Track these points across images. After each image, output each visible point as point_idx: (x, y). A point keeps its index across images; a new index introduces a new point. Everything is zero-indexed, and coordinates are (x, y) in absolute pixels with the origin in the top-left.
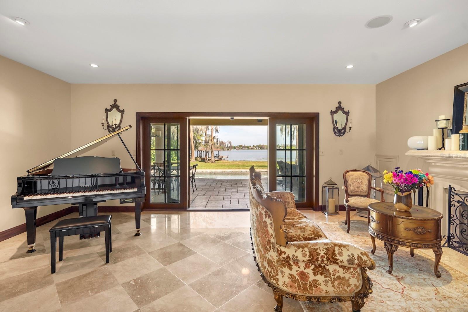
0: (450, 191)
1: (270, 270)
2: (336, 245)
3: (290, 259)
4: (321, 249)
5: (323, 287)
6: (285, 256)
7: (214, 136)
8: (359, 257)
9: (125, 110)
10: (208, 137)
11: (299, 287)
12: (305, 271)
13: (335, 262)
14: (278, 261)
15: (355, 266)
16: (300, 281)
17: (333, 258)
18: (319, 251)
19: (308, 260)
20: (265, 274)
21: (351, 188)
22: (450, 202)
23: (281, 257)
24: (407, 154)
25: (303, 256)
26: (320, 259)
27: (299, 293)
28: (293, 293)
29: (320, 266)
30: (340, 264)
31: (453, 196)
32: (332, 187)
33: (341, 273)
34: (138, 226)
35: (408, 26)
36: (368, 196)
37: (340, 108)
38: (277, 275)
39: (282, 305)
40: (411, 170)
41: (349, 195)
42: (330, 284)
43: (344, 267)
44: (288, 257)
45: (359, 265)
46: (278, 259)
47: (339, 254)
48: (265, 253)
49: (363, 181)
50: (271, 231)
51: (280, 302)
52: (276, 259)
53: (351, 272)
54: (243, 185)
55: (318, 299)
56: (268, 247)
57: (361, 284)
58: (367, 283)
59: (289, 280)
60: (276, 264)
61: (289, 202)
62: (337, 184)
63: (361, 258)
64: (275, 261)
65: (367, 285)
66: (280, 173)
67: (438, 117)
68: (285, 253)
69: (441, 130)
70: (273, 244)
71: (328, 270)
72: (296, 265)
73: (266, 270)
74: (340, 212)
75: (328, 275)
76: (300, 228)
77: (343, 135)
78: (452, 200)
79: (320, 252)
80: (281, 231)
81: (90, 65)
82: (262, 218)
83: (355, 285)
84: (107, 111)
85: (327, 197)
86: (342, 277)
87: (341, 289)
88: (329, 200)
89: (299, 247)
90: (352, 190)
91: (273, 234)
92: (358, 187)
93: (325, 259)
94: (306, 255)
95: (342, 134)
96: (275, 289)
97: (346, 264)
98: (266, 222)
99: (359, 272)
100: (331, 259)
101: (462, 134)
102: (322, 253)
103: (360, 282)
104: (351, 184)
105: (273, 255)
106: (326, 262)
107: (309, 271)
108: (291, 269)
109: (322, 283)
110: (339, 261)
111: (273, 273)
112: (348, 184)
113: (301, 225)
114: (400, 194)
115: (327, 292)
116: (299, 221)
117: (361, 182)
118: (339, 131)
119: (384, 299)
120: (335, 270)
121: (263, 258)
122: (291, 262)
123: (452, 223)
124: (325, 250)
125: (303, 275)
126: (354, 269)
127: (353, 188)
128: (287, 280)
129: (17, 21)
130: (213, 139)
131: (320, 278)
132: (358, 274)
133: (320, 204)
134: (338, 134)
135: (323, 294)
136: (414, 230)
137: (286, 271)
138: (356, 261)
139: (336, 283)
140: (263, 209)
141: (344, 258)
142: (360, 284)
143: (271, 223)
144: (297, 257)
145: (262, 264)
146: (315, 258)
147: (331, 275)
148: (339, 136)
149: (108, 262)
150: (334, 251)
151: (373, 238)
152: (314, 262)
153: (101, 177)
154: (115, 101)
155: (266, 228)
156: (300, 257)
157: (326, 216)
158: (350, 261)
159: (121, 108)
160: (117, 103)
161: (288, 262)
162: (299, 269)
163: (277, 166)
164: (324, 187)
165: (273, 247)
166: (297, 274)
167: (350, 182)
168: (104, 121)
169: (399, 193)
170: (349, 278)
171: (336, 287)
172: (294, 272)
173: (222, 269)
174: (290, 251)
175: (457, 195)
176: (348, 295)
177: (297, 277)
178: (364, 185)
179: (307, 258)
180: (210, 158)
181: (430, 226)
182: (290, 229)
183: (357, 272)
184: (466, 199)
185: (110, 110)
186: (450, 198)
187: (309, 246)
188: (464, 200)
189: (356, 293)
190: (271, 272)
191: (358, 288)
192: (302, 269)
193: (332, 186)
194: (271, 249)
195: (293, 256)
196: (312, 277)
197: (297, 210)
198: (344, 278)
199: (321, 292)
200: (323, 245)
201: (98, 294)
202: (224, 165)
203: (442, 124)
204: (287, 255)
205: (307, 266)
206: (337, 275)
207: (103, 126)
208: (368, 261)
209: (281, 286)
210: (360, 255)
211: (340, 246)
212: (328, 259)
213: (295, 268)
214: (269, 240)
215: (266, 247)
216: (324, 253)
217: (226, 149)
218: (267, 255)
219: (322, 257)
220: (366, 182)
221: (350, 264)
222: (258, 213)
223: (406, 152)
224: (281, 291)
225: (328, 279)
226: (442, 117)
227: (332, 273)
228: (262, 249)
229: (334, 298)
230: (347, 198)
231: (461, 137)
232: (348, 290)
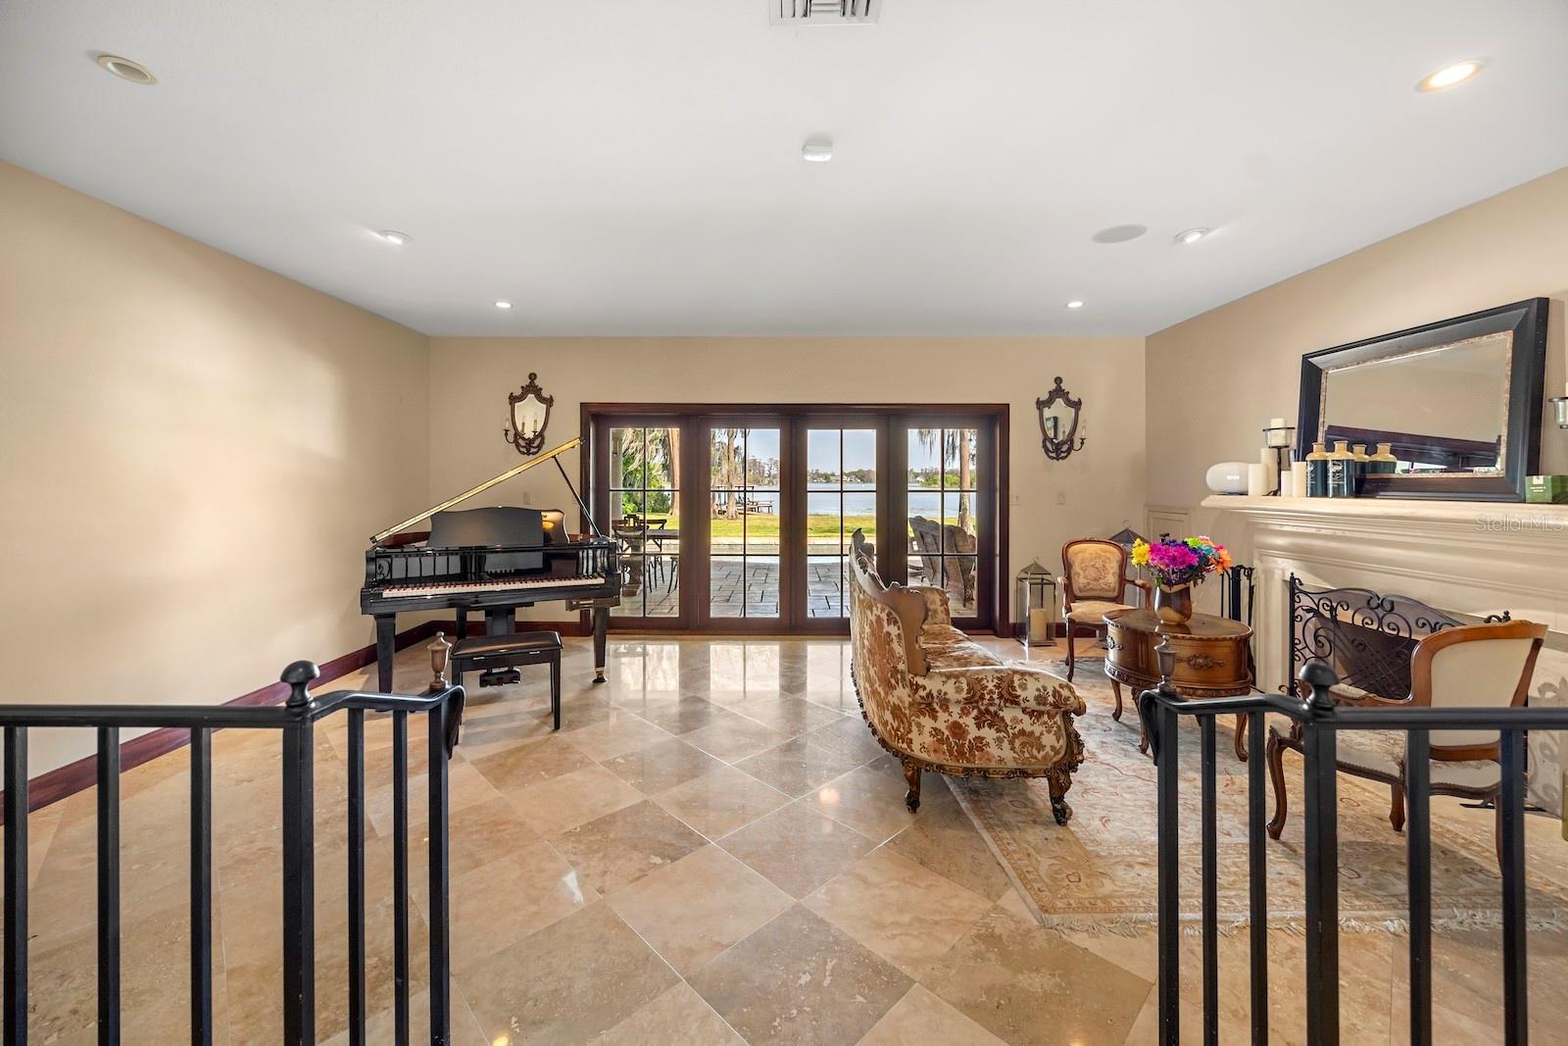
0: (1293, 586)
1: (895, 725)
2: (1015, 672)
3: (933, 697)
4: (990, 679)
5: (993, 750)
6: (922, 693)
7: (735, 446)
8: (1055, 691)
9: (554, 397)
10: (718, 450)
11: (950, 751)
12: (961, 721)
13: (1014, 701)
14: (911, 705)
15: (1048, 708)
16: (951, 739)
17: (1010, 694)
18: (985, 682)
19: (966, 699)
20: (886, 737)
21: (1080, 581)
22: (1293, 610)
23: (917, 696)
24: (1204, 503)
25: (957, 692)
26: (987, 697)
27: (950, 763)
28: (939, 762)
29: (987, 711)
30: (1023, 705)
31: (1298, 597)
32: (1040, 581)
33: (1027, 723)
34: (600, 661)
35: (1182, 240)
36: (1118, 599)
37: (1058, 392)
38: (910, 731)
39: (918, 787)
40: (1186, 540)
41: (1073, 597)
42: (1006, 744)
43: (1031, 713)
44: (930, 694)
45: (1055, 705)
46: (911, 700)
47: (1020, 686)
48: (887, 694)
49: (1108, 566)
50: (899, 649)
51: (914, 782)
52: (907, 700)
53: (1045, 723)
54: (822, 579)
55: (985, 773)
56: (893, 681)
57: (1064, 746)
58: (1074, 744)
59: (931, 739)
60: (907, 712)
61: (935, 611)
62: (1049, 570)
63: (1059, 692)
64: (907, 705)
65: (1075, 745)
66: (916, 548)
67: (1270, 423)
68: (925, 689)
69: (1276, 450)
70: (902, 672)
71: (1002, 719)
72: (944, 711)
73: (889, 727)
74: (1057, 640)
75: (1004, 729)
76: (957, 659)
77: (1066, 457)
78: (1297, 605)
79: (986, 684)
80: (917, 647)
81: (494, 304)
82: (881, 627)
83: (1053, 748)
84: (513, 399)
85: (1028, 604)
86: (1027, 731)
87: (1027, 755)
88: (1032, 611)
89: (949, 676)
90: (1082, 585)
91: (902, 653)
92: (1095, 580)
93: (995, 696)
94: (962, 690)
95: (1063, 455)
96: (906, 759)
97: (1032, 705)
98: (888, 634)
99: (1059, 723)
100: (1006, 696)
101: (1312, 461)
102: (991, 686)
103: (1061, 741)
104: (1080, 571)
105: (901, 695)
106: (997, 701)
107: (969, 722)
108: (935, 718)
109: (992, 744)
110: (1021, 698)
111: (902, 730)
112: (1073, 572)
113: (960, 653)
114: (1166, 589)
115: (1001, 760)
116: (956, 646)
117: (1104, 566)
118: (1058, 448)
119: (1118, 791)
120: (1015, 719)
121: (881, 705)
122: (935, 705)
123: (1297, 658)
124: (996, 681)
125: (957, 729)
126: (1051, 717)
127: (1085, 581)
128: (928, 740)
129: (389, 237)
130: (732, 454)
131: (989, 734)
132: (1059, 727)
133: (1012, 620)
134: (1054, 455)
135: (993, 764)
136: (1189, 660)
137: (927, 722)
138: (1051, 699)
139: (1017, 743)
140: (883, 610)
141: (1028, 693)
142: (1061, 746)
143: (899, 635)
144: (945, 694)
145: (881, 718)
146: (978, 694)
147: (1009, 728)
148: (1057, 458)
149: (557, 727)
150: (1013, 682)
151: (1116, 686)
152: (977, 702)
153: (497, 552)
154: (533, 376)
155: (889, 645)
156: (952, 695)
157: (1026, 648)
158: (1040, 699)
159: (545, 394)
160: (536, 382)
161: (929, 705)
162: (950, 718)
163: (910, 529)
164: (1021, 580)
165: (903, 679)
166: (947, 728)
167: (1076, 568)
168: (508, 425)
169: (1162, 586)
170: (1042, 734)
171: (1017, 749)
172: (941, 725)
173: (795, 741)
174: (932, 685)
175: (1306, 593)
176: (1041, 767)
177: (947, 733)
178: (1111, 575)
179: (964, 695)
180: (724, 508)
181: (1224, 652)
182: (936, 660)
183: (1055, 723)
184: (1322, 602)
185: (521, 398)
186: (1292, 601)
187: (968, 674)
188: (1318, 606)
189: (1056, 763)
190: (898, 729)
191: (1059, 754)
192: (955, 717)
193: (1039, 578)
194: (898, 684)
195: (939, 692)
196: (973, 732)
197: (953, 628)
198: (1032, 732)
199: (990, 760)
200: (994, 673)
201: (560, 777)
202: (764, 528)
203: (1278, 438)
204: (928, 690)
205: (964, 712)
206: (1019, 727)
207: (506, 434)
208: (1072, 699)
209: (917, 752)
210: (1058, 688)
211: (1023, 674)
212: (1001, 696)
213: (942, 716)
214: (895, 668)
215: (890, 682)
216: (995, 686)
217: (766, 482)
218: (890, 698)
219: (991, 692)
220: (1113, 567)
221: (1039, 704)
222: (874, 618)
223: (1204, 498)
224: (919, 761)
225: (1002, 734)
226: (1277, 422)
227: (1009, 723)
228: (880, 690)
229: (1014, 771)
230: (1068, 603)
231: (1310, 469)
232: (1039, 756)
